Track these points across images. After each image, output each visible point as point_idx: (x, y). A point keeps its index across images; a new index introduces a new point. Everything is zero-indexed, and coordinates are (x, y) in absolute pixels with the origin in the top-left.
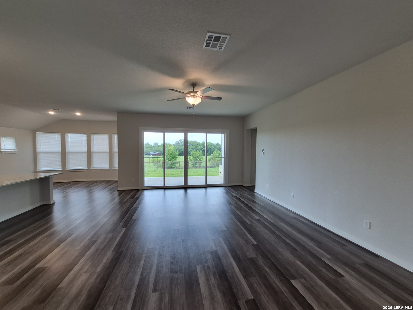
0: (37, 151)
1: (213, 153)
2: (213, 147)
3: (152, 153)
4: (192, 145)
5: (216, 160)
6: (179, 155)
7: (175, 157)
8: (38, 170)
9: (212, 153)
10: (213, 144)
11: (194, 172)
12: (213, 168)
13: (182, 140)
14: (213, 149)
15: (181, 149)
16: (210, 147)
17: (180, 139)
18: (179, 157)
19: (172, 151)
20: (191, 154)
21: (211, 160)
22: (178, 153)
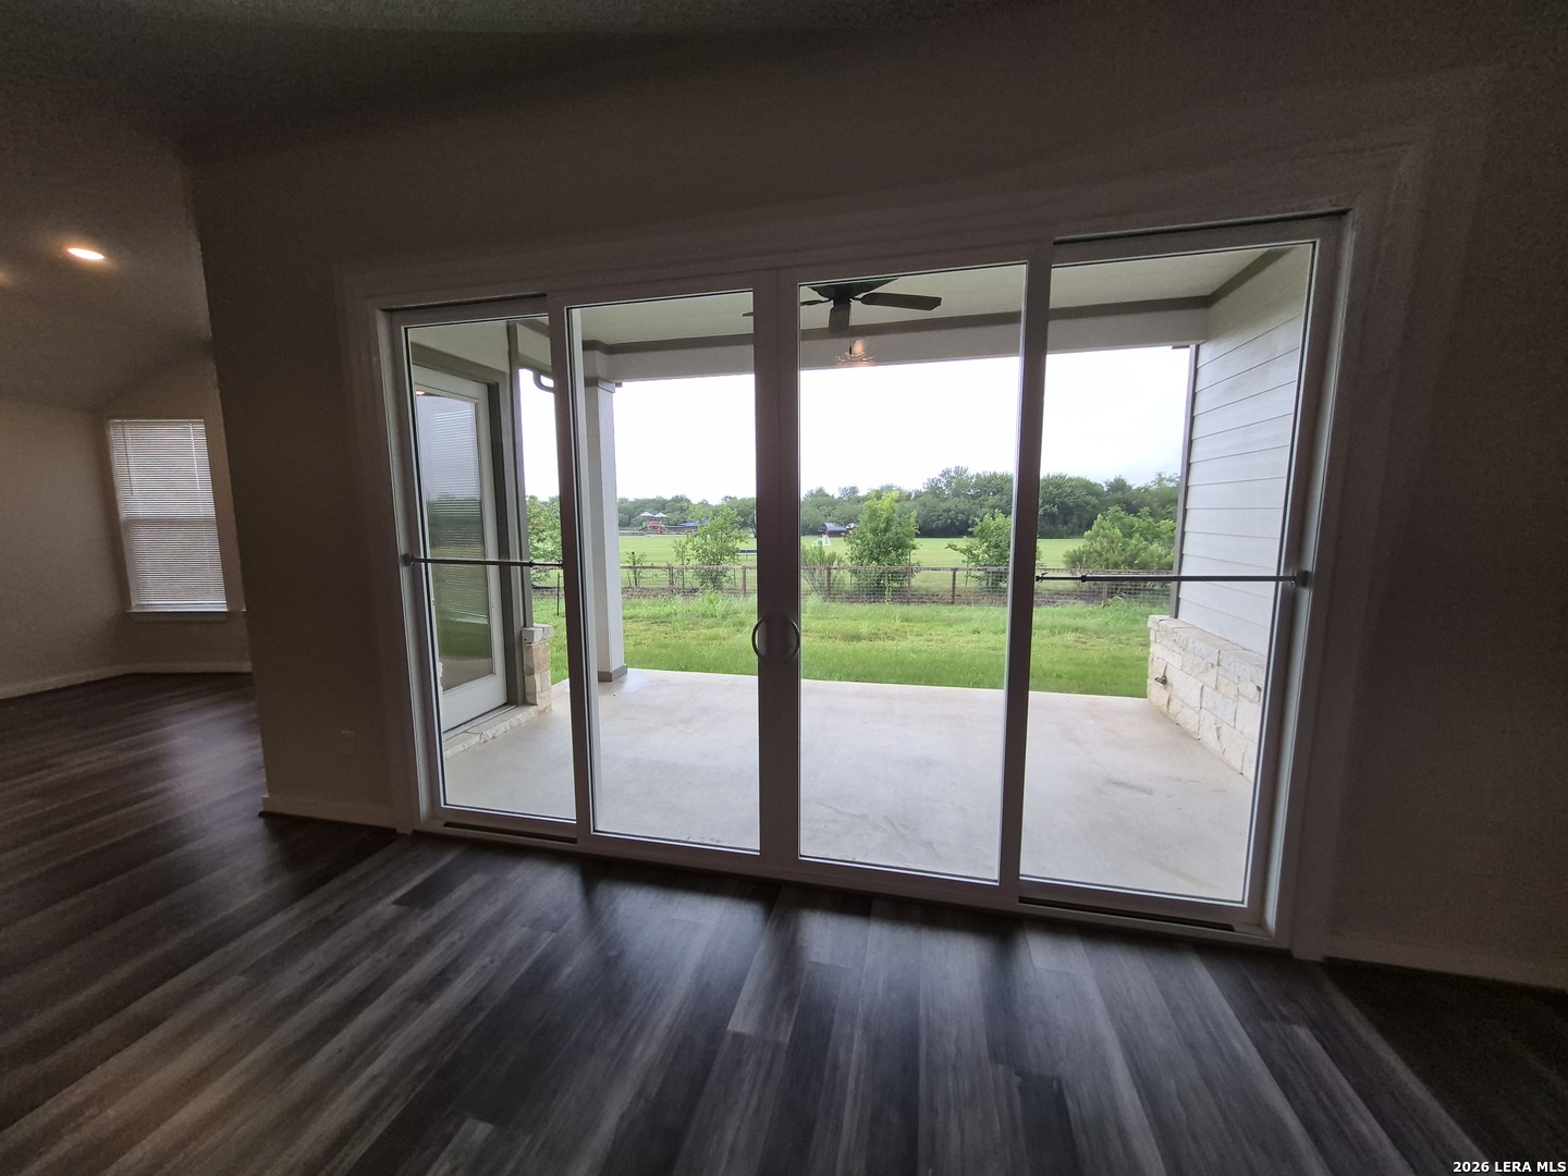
0: (124, 514)
1: (1094, 527)
2: (1094, 501)
3: (830, 526)
4: (994, 494)
5: (1107, 560)
6: (917, 536)
7: (901, 546)
8: (134, 610)
9: (1089, 527)
10: (1096, 485)
11: (975, 626)
12: (1090, 608)
13: (953, 474)
14: (1094, 506)
15: (944, 511)
16: (1079, 501)
17: (944, 468)
18: (917, 541)
19: (885, 515)
20: (976, 530)
21: (1081, 561)
22: (914, 529)
